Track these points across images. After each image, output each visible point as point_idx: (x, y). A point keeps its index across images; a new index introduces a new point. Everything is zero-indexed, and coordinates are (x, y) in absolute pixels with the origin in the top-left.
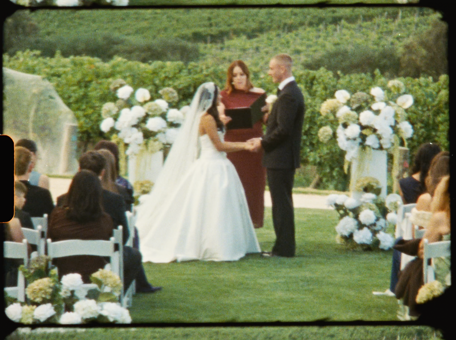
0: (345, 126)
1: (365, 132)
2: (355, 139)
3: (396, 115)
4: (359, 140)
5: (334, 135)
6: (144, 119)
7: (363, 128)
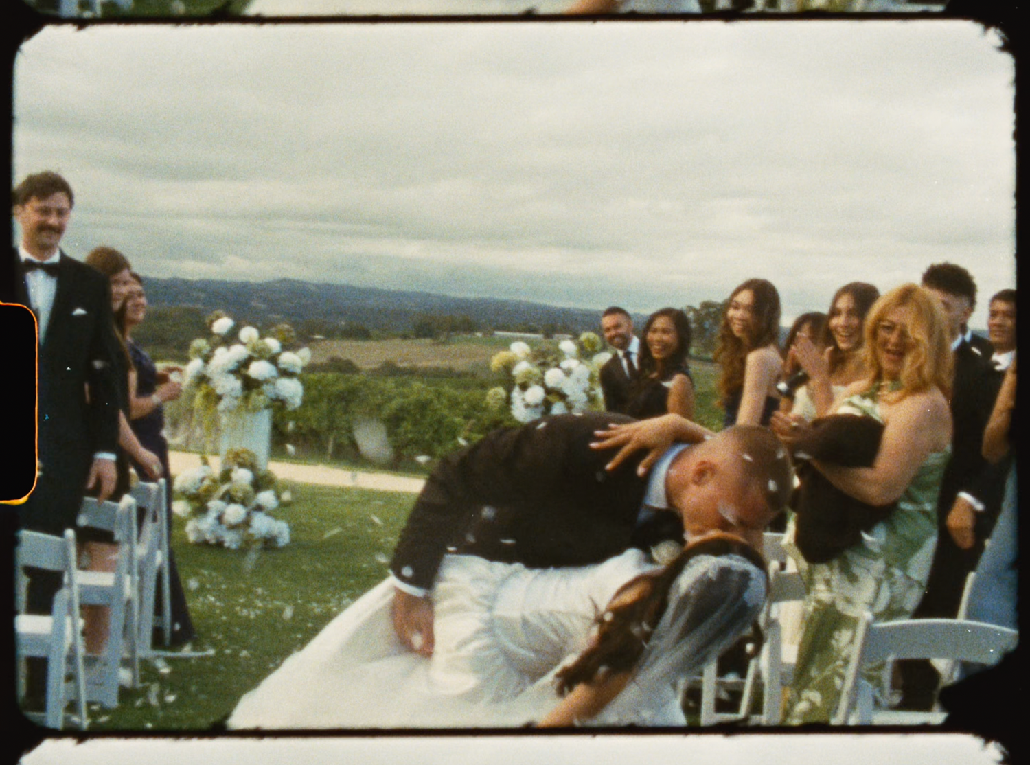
0: (524, 387)
1: (550, 398)
2: (536, 406)
3: (591, 378)
4: (542, 409)
5: (508, 401)
6: (245, 363)
7: (549, 391)
